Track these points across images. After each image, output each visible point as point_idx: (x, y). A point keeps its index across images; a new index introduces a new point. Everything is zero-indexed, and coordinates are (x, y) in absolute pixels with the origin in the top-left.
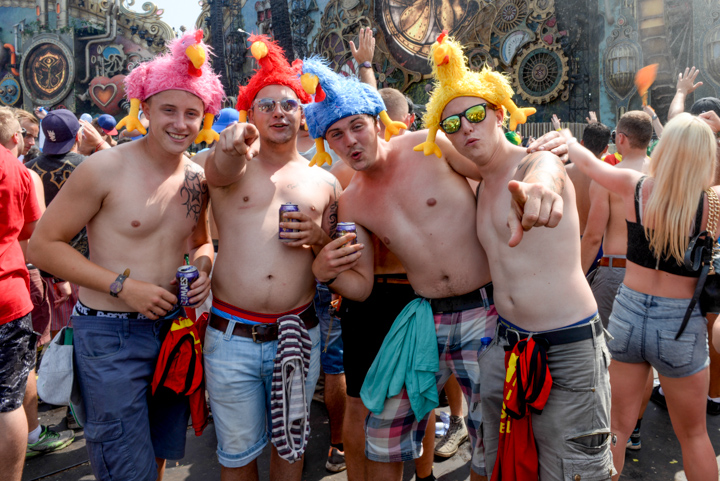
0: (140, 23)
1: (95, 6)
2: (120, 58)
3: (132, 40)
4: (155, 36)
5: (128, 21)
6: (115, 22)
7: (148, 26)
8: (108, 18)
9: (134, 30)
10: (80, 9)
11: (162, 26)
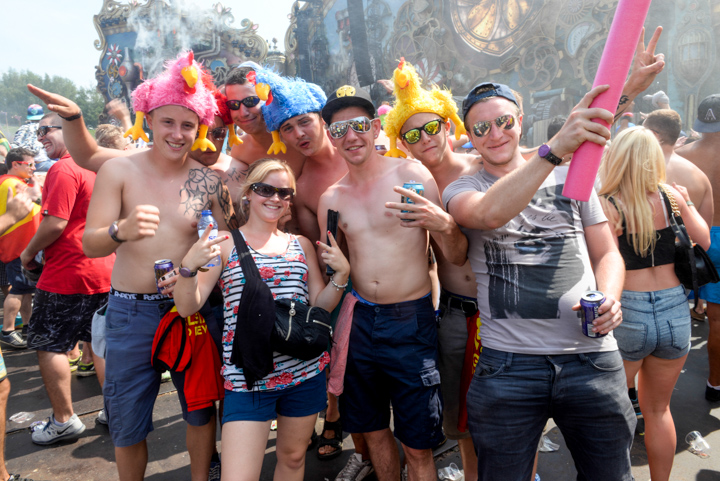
3: (233, 53)
7: (246, 40)
9: (235, 44)
11: (257, 39)
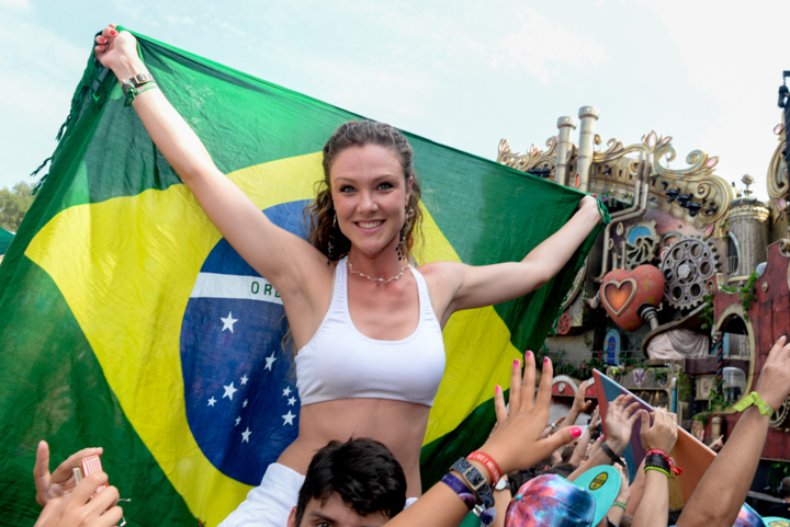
0: (682, 184)
1: (624, 171)
2: (650, 241)
4: (704, 201)
5: (666, 184)
6: (646, 187)
8: (638, 183)
10: (606, 180)
